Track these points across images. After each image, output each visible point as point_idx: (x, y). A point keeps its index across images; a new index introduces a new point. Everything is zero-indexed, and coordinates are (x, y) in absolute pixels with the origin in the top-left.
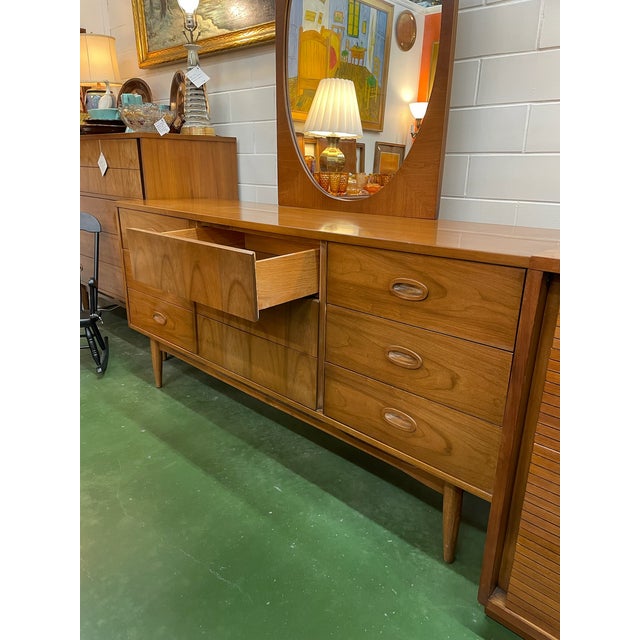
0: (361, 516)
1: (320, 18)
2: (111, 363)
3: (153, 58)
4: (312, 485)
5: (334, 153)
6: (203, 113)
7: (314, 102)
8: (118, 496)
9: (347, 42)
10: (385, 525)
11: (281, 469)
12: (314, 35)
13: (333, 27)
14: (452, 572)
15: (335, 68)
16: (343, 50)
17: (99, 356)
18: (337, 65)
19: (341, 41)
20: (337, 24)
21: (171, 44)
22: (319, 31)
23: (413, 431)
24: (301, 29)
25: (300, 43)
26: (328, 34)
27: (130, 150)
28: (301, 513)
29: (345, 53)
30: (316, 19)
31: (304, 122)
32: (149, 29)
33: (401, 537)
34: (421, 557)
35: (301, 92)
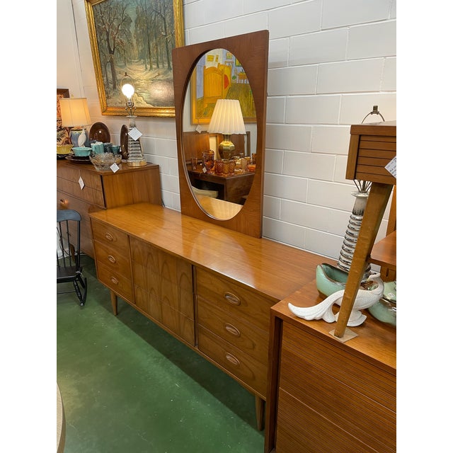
0: (220, 402)
1: (217, 58)
2: (88, 297)
3: (110, 112)
4: (196, 383)
5: (228, 144)
6: (139, 153)
7: (214, 111)
8: (92, 390)
9: (236, 71)
10: (231, 408)
11: (180, 372)
12: (213, 69)
13: (226, 62)
14: (261, 436)
15: (228, 88)
16: (233, 75)
17: (81, 296)
18: (229, 86)
19: (231, 71)
20: (228, 60)
21: (120, 105)
22: (216, 66)
23: (238, 366)
24: (205, 67)
25: (204, 76)
26: (222, 67)
27: (97, 181)
28: (188, 401)
29: (234, 77)
30: (214, 60)
31: (208, 124)
32: (107, 93)
33: (238, 415)
34: (247, 427)
35: (206, 105)
